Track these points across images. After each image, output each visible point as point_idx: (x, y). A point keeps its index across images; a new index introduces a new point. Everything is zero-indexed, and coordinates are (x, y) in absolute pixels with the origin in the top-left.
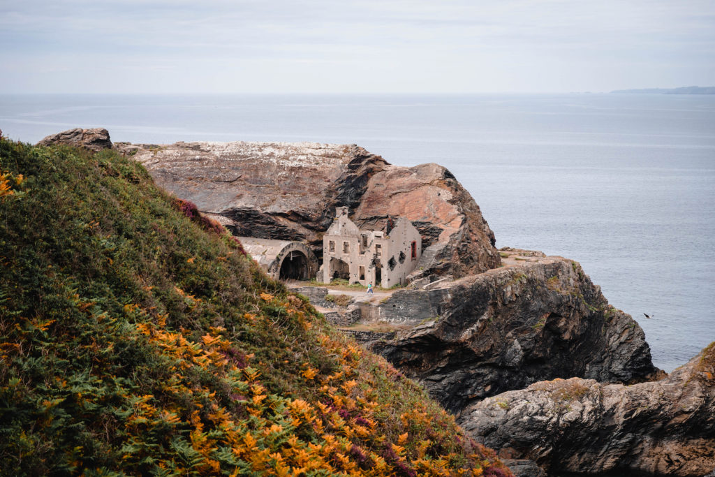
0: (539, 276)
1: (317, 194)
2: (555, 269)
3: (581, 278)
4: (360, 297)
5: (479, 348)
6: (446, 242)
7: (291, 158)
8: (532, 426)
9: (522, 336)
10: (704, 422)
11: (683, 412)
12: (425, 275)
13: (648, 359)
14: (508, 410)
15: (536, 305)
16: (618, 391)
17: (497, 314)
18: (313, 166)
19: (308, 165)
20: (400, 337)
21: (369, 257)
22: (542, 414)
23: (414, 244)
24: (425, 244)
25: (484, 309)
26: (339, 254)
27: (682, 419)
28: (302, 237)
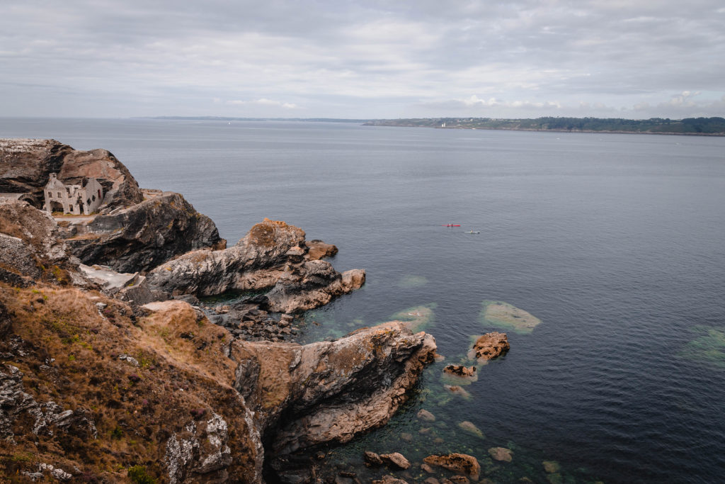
0: (166, 202)
1: (34, 166)
2: (172, 198)
3: (185, 202)
4: (75, 221)
5: (145, 241)
6: (117, 189)
7: (13, 147)
8: (186, 277)
9: (163, 232)
10: (259, 262)
11: (250, 259)
12: (108, 206)
13: (218, 235)
14: (172, 271)
15: (167, 216)
16: (220, 253)
17: (150, 223)
18: (28, 151)
19: (24, 151)
20: (103, 240)
21: (75, 199)
22: (189, 270)
23: (99, 191)
24: (105, 191)
25: (145, 221)
26: (55, 198)
27: (251, 262)
28: (29, 190)
